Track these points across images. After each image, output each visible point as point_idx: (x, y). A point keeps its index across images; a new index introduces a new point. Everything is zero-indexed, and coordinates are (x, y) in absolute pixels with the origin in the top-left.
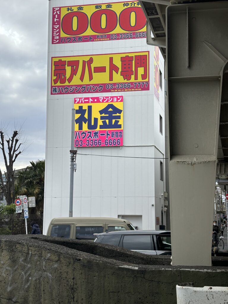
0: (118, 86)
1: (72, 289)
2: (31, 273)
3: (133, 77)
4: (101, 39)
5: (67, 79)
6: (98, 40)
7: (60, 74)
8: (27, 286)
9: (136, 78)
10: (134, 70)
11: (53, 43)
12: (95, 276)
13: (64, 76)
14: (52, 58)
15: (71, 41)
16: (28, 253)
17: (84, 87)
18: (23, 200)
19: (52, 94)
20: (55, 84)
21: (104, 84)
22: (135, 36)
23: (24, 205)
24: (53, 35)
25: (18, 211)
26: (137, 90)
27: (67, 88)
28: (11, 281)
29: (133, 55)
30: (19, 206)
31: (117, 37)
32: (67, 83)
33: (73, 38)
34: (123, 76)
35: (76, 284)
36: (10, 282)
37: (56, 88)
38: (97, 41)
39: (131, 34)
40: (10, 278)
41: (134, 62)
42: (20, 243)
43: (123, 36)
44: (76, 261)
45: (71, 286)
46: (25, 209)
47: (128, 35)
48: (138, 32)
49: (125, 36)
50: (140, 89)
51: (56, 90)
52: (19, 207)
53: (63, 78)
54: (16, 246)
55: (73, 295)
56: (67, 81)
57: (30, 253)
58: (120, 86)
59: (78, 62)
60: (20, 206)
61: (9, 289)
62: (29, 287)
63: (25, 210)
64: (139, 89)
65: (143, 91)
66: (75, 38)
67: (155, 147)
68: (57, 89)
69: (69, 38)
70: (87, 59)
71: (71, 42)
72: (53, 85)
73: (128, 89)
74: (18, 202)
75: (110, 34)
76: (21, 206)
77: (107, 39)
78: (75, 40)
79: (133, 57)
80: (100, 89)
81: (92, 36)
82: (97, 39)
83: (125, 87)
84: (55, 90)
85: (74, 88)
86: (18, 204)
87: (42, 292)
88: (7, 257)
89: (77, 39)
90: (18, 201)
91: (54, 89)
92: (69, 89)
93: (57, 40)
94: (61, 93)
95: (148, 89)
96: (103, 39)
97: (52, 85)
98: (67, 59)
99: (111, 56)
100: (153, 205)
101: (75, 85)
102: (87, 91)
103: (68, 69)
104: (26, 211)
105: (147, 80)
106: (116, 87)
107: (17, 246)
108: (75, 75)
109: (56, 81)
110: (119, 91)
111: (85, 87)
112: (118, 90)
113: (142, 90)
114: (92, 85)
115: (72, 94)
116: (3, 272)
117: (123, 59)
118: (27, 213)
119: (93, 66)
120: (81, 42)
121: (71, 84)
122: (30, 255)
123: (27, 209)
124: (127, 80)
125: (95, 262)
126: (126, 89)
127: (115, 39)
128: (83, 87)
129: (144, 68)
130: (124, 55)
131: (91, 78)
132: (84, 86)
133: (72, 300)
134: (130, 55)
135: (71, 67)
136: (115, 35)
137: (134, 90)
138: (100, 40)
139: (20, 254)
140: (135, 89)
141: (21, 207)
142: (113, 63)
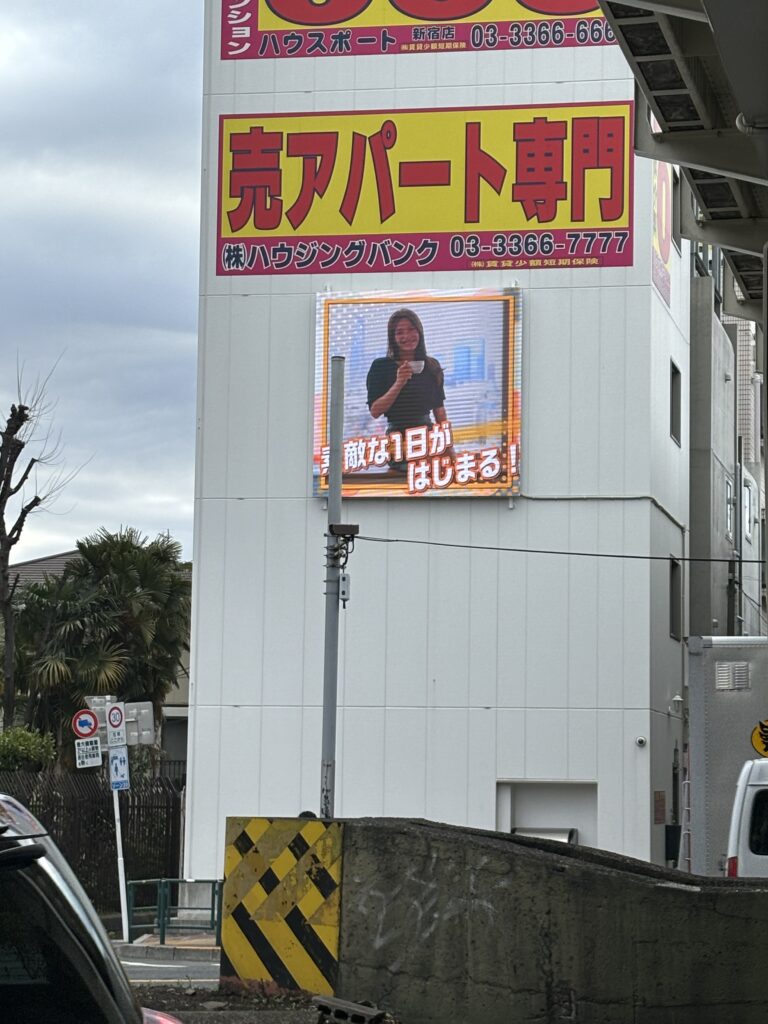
0: (501, 245)
1: (546, 935)
2: (437, 902)
3: (564, 207)
4: (430, 43)
5: (286, 208)
6: (420, 47)
7: (255, 188)
8: (427, 934)
9: (578, 214)
10: (567, 178)
11: (225, 56)
12: (600, 906)
13: (271, 197)
14: (222, 118)
15: (303, 50)
16: (428, 857)
17: (357, 248)
18: (104, 713)
19: (220, 272)
20: (233, 231)
21: (444, 237)
22: (575, 35)
23: (110, 737)
24: (225, 19)
25: (85, 759)
26: (580, 262)
27: (286, 250)
28: (384, 924)
29: (567, 116)
30: (89, 739)
31: (499, 39)
32: (285, 229)
33: (310, 35)
34: (522, 202)
35: (555, 925)
36: (381, 927)
37: (239, 250)
38: (412, 52)
39: (558, 28)
40: (381, 917)
41: (568, 144)
42: (404, 833)
43: (524, 34)
44: (555, 872)
45: (543, 928)
46: (112, 754)
47: (544, 29)
48: (589, 19)
49: (531, 34)
50: (594, 261)
51: (238, 257)
52: (87, 744)
53: (268, 207)
54: (393, 840)
55: (548, 948)
56: (284, 217)
57: (435, 855)
58: (508, 245)
59: (332, 138)
60: (93, 739)
61: (379, 943)
62: (432, 936)
63: (116, 758)
64: (588, 261)
65: (603, 268)
66: (320, 36)
67: (654, 502)
68: (242, 253)
69: (293, 37)
70: (370, 127)
71: (302, 55)
72: (227, 233)
73: (543, 258)
74: (84, 723)
75: (469, 25)
76: (98, 739)
77: (456, 45)
78: (318, 44)
79: (566, 122)
80: (422, 256)
81: (393, 29)
82: (416, 43)
83: (531, 248)
84: (234, 256)
85: (314, 251)
86: (85, 730)
87: (470, 947)
88: (370, 866)
89: (328, 43)
90: (84, 717)
91: (229, 251)
92: (294, 254)
93: (242, 42)
94: (258, 271)
95: (626, 260)
96: (441, 46)
97: (223, 236)
98: (288, 127)
99: (472, 117)
100: (641, 743)
101: (320, 239)
102: (370, 262)
103: (292, 170)
104: (117, 762)
105: (622, 222)
106: (492, 249)
107: (397, 841)
108: (321, 196)
109: (237, 219)
110: (504, 264)
111: (360, 248)
112: (499, 260)
113: (601, 265)
114: (393, 237)
115: (308, 276)
116: (362, 902)
117: (521, 133)
118: (124, 770)
119: (395, 157)
120: (345, 54)
121: (304, 230)
122: (434, 860)
123: (123, 753)
124: (539, 222)
125: (600, 875)
126: (534, 258)
127: (489, 44)
128: (353, 246)
129: (609, 170)
130: (527, 117)
131: (387, 209)
132: (357, 243)
133: (547, 961)
134: (553, 116)
135: (301, 158)
136: (491, 31)
137: (567, 261)
138: (427, 47)
139: (407, 860)
140: (572, 258)
141: (96, 742)
142: (482, 148)
